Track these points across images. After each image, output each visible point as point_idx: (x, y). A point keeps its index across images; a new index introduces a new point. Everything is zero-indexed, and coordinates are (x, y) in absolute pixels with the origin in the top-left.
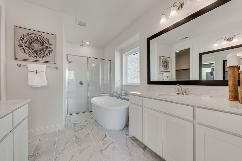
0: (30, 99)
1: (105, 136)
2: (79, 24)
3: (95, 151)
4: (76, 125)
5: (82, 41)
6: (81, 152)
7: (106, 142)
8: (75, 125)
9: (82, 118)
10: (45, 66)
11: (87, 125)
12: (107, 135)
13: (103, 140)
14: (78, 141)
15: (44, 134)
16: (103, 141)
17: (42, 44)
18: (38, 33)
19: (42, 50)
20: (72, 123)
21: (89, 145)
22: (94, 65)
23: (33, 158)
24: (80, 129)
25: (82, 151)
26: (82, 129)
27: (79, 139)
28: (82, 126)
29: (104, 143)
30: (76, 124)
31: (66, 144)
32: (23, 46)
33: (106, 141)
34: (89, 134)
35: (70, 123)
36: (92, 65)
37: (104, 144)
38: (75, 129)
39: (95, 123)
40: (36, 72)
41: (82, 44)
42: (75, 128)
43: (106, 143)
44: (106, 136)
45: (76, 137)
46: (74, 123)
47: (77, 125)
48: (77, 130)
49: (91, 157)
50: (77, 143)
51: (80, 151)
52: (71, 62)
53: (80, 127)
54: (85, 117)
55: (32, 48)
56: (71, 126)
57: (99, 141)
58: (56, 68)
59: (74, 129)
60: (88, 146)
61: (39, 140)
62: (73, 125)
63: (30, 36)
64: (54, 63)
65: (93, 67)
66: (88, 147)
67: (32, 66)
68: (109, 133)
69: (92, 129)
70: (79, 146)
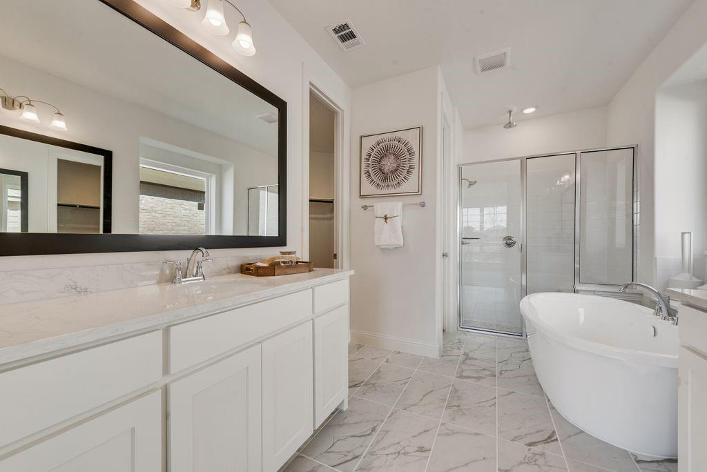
0: (353, 271)
1: (546, 437)
2: (483, 70)
3: (484, 458)
4: (468, 361)
5: (510, 112)
6: (448, 435)
7: (537, 457)
8: (466, 359)
9: (495, 348)
10: (401, 203)
11: (501, 374)
12: (556, 440)
13: (530, 445)
14: (455, 404)
15: (399, 353)
16: (529, 450)
17: (397, 157)
18: (390, 135)
19: (396, 170)
20: (462, 351)
21: (478, 432)
22: (567, 177)
23: (366, 388)
24: (474, 375)
25: (451, 435)
26: (478, 378)
27: (458, 400)
28: (484, 369)
29: (529, 455)
30: (472, 359)
31: (426, 395)
32: (370, 170)
33: (542, 455)
34: (493, 402)
35: (459, 349)
36: (562, 179)
37: (527, 461)
38: (462, 371)
39: (529, 380)
40: (386, 218)
41: (508, 121)
42: (463, 367)
43: (537, 462)
44: (550, 439)
45: (456, 391)
46: (466, 354)
47: (473, 362)
48: (465, 374)
49: (466, 465)
50: (449, 407)
51: (447, 431)
52: (475, 182)
53: (478, 372)
54: (507, 348)
55: (381, 170)
56: (455, 358)
57: (513, 440)
58: (423, 205)
59: (460, 368)
60: (475, 431)
61: (387, 361)
62: (462, 358)
63: (378, 147)
64: (418, 193)
65: (566, 187)
66: (470, 434)
67: (381, 207)
68: (570, 437)
69: (511, 393)
70: (450, 416)
